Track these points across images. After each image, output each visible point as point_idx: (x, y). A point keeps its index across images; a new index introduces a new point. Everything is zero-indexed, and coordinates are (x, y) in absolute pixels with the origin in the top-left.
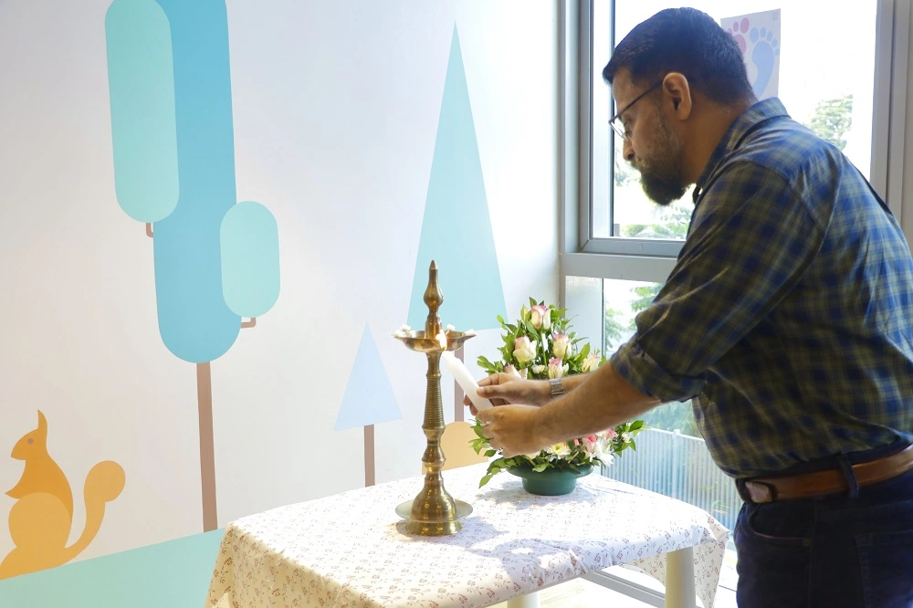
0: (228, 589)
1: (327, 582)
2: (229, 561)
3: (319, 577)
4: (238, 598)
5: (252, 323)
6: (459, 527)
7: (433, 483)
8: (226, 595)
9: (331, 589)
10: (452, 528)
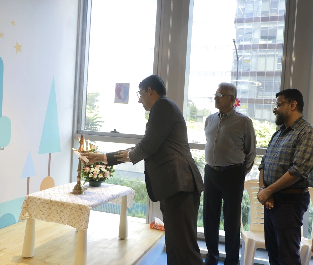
0: (27, 211)
1: (67, 203)
2: (28, 205)
3: (64, 202)
4: (31, 213)
5: (3, 149)
6: (84, 193)
7: (79, 183)
8: (27, 213)
9: (69, 204)
10: (83, 193)
